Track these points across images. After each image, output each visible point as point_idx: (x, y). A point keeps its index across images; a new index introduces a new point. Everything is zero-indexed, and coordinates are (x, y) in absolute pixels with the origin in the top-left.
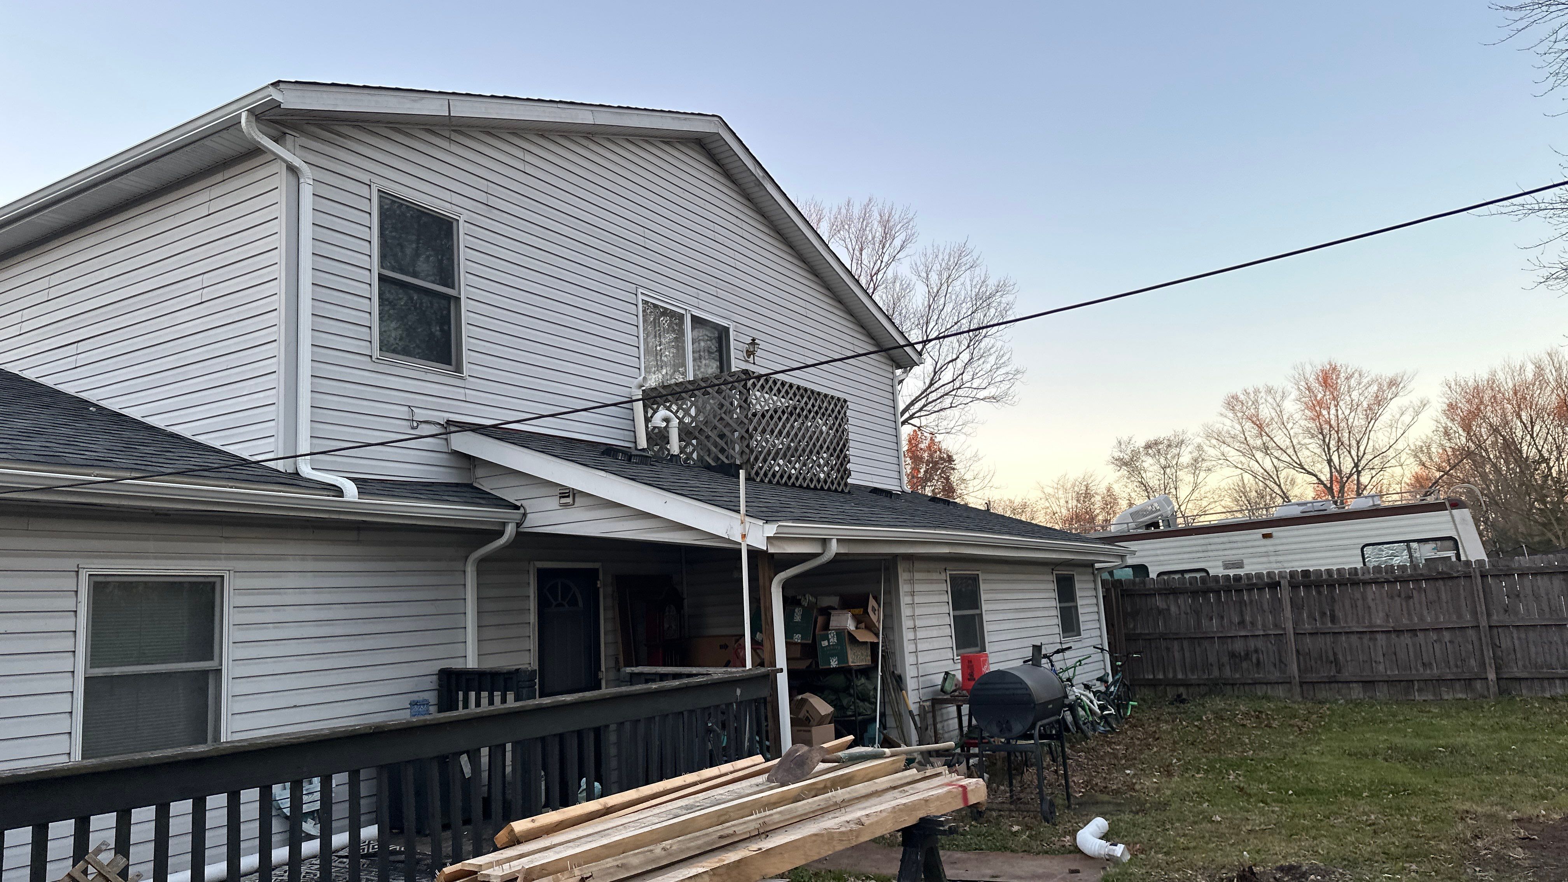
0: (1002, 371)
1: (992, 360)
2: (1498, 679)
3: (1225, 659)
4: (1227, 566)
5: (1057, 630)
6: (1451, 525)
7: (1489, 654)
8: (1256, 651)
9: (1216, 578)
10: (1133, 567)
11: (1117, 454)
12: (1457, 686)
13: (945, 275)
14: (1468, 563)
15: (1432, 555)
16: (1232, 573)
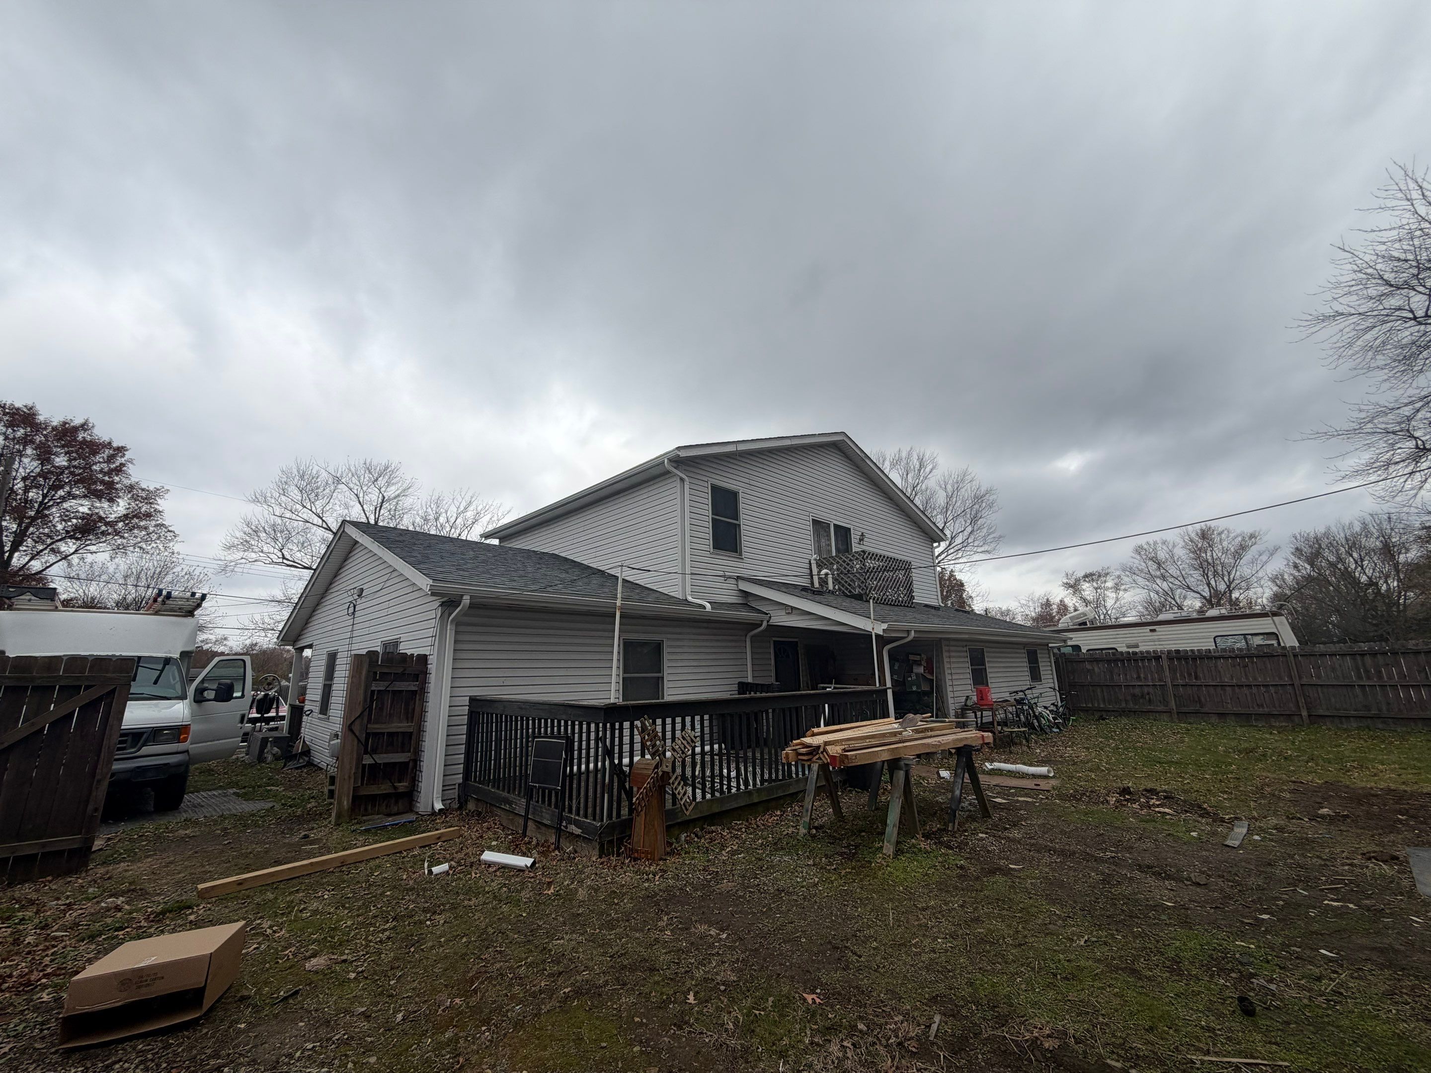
0: (992, 536)
1: (985, 530)
2: (1309, 716)
3: (1129, 698)
4: (1128, 647)
5: (1029, 678)
6: (1273, 626)
7: (1302, 701)
8: (1148, 694)
9: (1122, 653)
10: (1071, 646)
11: (1065, 581)
12: (1282, 718)
13: (956, 486)
14: (1284, 648)
15: (1261, 642)
16: (1131, 650)
